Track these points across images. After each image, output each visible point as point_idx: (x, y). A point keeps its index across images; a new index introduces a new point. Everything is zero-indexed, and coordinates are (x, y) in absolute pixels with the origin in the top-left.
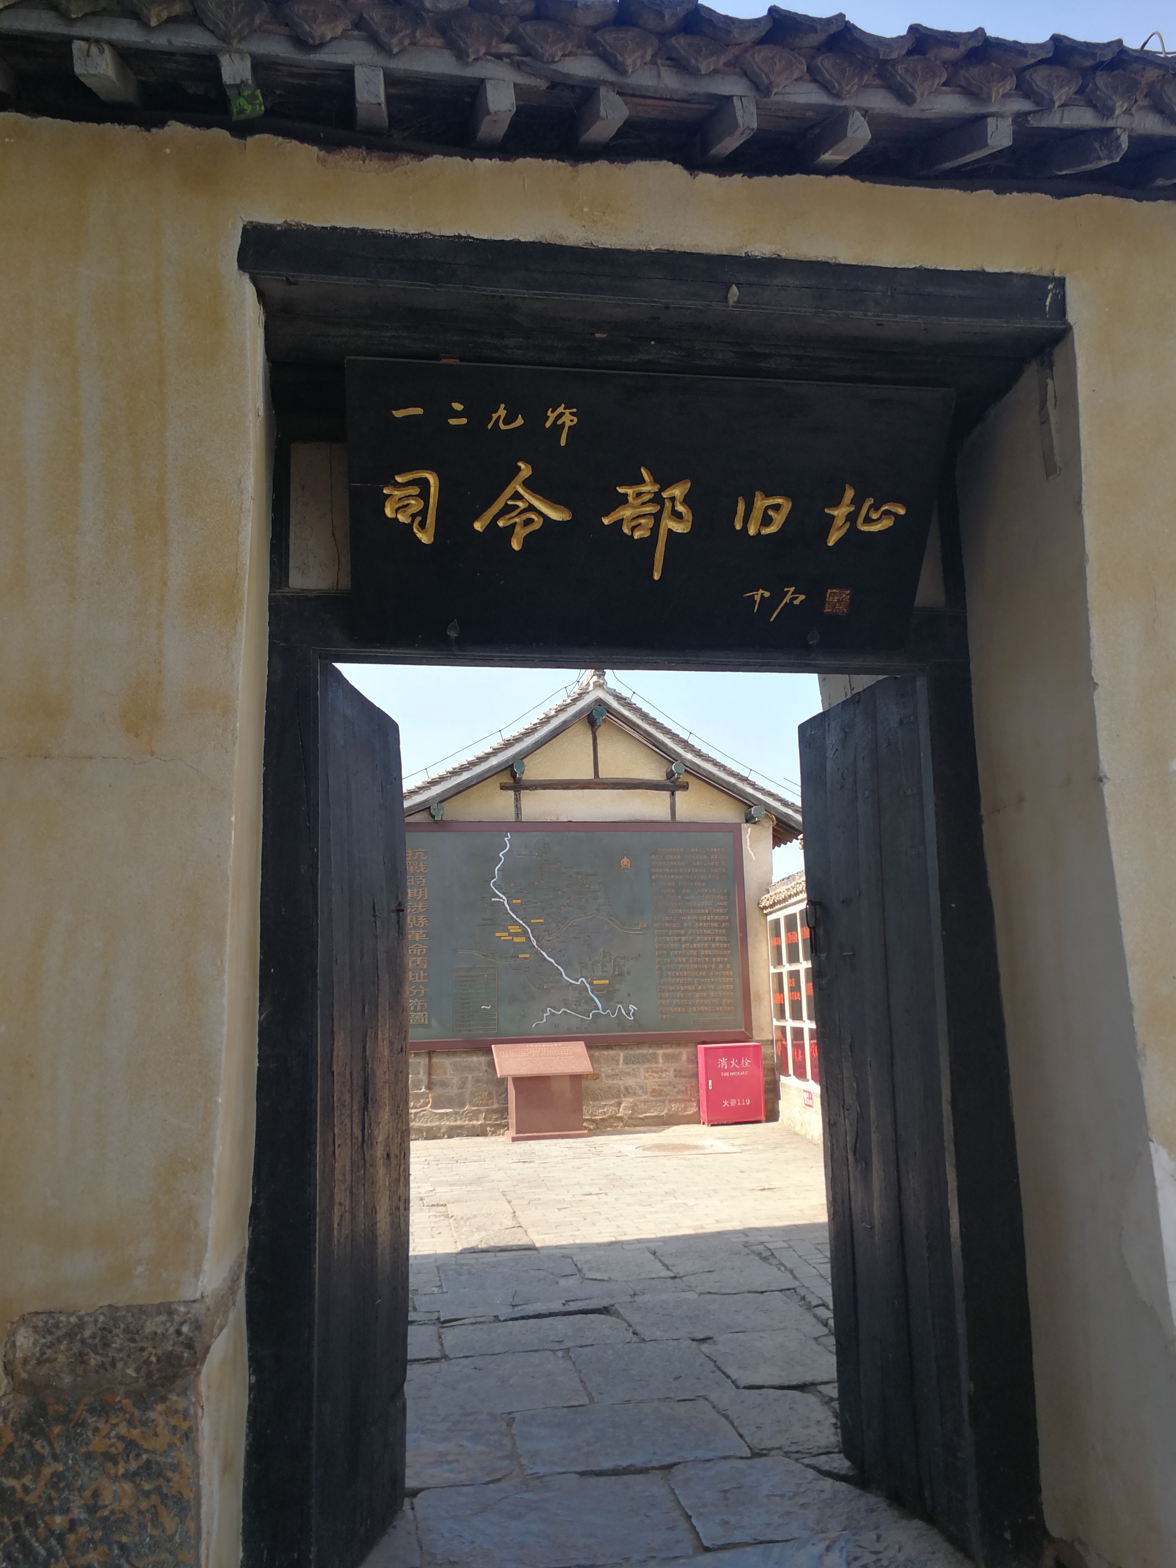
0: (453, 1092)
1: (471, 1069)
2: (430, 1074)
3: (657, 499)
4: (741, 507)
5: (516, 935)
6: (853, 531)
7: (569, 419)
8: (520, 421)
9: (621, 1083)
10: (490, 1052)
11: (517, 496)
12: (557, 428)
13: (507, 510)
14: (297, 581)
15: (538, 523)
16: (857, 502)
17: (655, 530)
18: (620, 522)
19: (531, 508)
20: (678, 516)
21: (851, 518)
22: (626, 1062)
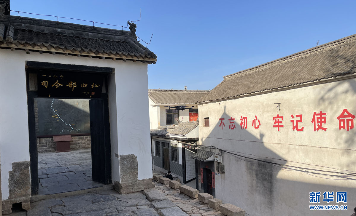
0: (45, 144)
1: (48, 140)
2: (40, 141)
3: (73, 84)
4: (82, 85)
5: (56, 117)
6: (94, 87)
7: (62, 76)
8: (57, 77)
9: (77, 142)
10: (52, 137)
11: (57, 83)
12: (61, 77)
13: (56, 84)
14: (30, 89)
15: (59, 86)
16: (95, 84)
17: (72, 87)
18: (69, 86)
19: (58, 84)
20: (75, 85)
21: (94, 86)
22: (78, 138)
